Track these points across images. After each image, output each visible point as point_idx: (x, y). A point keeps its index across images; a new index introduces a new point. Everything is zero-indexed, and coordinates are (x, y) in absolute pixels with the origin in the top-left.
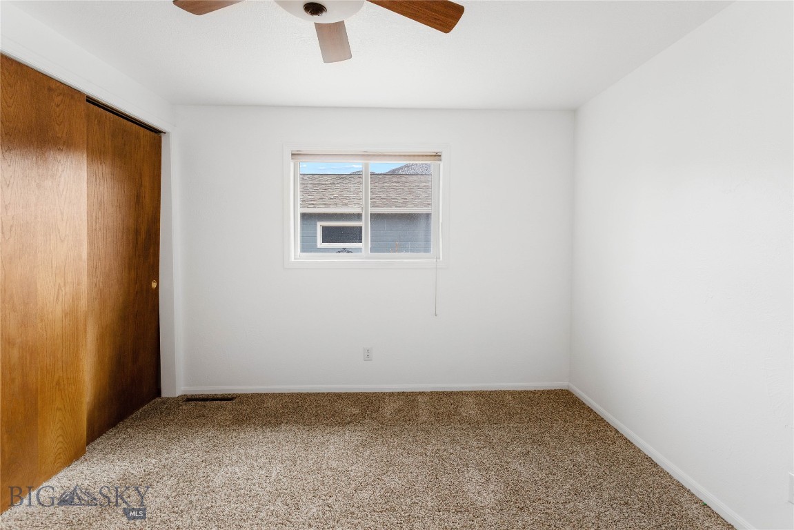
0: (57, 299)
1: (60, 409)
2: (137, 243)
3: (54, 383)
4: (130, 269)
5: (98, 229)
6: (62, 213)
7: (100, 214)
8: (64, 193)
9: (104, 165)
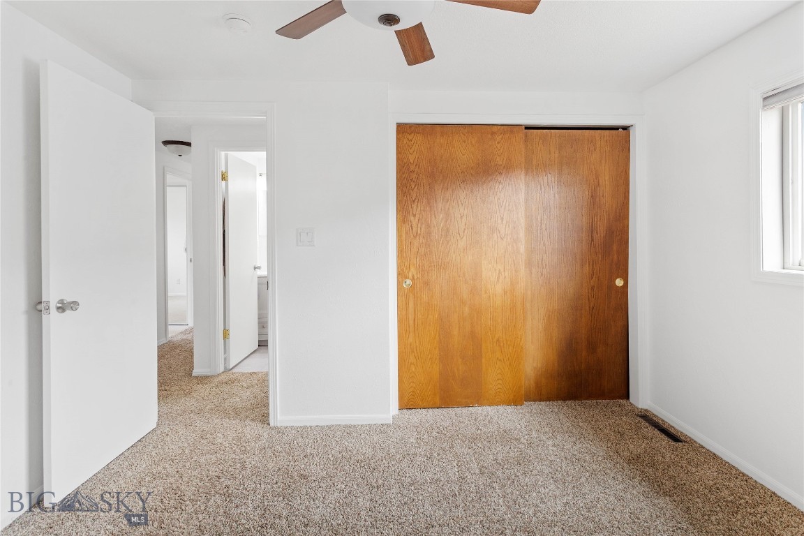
0: (498, 280)
1: (500, 360)
2: (592, 240)
3: (495, 340)
4: (582, 265)
5: (544, 229)
6: (502, 219)
7: (545, 217)
8: (504, 204)
9: (549, 175)
